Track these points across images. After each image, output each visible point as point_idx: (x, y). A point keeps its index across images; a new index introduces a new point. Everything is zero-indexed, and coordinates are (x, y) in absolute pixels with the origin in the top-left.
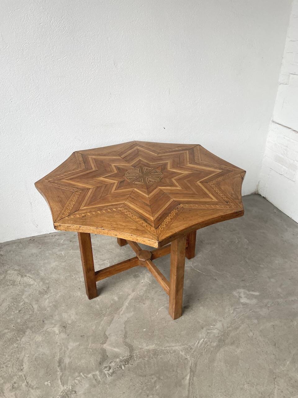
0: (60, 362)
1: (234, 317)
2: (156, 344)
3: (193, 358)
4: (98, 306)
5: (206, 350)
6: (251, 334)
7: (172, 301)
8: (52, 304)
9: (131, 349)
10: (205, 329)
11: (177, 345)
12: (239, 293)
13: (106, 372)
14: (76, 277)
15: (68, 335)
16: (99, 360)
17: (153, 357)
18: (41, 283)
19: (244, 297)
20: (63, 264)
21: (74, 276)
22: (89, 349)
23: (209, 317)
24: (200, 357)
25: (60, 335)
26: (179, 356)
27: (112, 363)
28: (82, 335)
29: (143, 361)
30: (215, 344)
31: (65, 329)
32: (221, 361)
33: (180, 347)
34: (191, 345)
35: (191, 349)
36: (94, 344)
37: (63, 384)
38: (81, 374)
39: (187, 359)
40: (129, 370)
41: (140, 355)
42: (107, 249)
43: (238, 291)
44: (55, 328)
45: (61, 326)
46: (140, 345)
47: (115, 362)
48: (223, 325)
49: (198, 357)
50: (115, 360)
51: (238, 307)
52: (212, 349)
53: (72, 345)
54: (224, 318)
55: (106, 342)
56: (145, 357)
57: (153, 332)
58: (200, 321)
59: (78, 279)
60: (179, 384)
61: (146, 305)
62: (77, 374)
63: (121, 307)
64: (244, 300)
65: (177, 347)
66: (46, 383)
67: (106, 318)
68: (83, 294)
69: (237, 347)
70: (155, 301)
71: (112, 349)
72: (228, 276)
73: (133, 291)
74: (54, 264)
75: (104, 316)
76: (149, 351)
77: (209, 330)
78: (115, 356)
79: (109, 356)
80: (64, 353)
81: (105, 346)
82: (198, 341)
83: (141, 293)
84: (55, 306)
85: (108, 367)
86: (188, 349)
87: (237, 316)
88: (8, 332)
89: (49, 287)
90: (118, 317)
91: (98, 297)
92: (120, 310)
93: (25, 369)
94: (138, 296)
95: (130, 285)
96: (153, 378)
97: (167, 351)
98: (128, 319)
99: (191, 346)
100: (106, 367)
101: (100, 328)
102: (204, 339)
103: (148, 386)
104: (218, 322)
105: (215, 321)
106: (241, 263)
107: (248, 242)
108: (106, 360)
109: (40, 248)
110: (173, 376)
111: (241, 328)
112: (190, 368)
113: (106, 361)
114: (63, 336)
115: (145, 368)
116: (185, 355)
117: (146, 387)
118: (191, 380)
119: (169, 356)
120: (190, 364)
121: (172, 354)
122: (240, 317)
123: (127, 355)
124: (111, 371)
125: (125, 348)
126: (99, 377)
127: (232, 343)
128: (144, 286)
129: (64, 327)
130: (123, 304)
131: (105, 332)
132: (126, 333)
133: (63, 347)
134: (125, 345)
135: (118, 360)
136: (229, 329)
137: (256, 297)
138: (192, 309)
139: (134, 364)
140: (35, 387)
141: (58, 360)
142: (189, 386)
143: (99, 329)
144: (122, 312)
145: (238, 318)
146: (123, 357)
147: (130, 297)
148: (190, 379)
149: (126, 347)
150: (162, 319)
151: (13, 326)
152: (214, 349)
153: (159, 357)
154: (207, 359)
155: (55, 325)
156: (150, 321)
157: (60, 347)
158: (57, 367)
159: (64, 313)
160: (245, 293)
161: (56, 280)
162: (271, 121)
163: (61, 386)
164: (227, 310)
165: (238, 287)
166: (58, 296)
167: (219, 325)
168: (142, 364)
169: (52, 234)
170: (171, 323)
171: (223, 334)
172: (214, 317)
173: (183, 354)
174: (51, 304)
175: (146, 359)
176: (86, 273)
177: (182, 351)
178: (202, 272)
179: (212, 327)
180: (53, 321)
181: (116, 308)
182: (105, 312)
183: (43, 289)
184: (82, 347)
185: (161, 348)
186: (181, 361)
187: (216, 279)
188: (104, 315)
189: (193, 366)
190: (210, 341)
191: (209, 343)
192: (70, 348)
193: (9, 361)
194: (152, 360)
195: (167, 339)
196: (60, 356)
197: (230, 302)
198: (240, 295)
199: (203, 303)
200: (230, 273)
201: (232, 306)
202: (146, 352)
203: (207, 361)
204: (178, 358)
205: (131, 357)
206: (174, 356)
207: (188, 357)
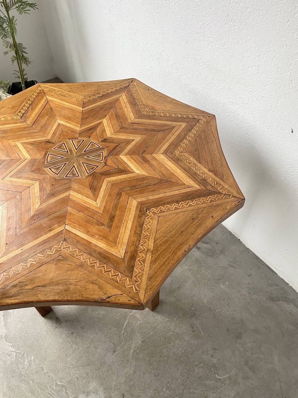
1: (50, 388)
43: (98, 389)
51: (68, 392)
72: (127, 370)
87: (53, 391)
102: (15, 352)
122: (51, 395)
136: (31, 382)
138: (56, 328)
145: (49, 394)
165: (107, 389)
171: (22, 374)
178: (125, 329)
187: (114, 351)
197: (75, 379)
198: (91, 393)
199: (68, 341)
200: (134, 372)
201: (69, 382)
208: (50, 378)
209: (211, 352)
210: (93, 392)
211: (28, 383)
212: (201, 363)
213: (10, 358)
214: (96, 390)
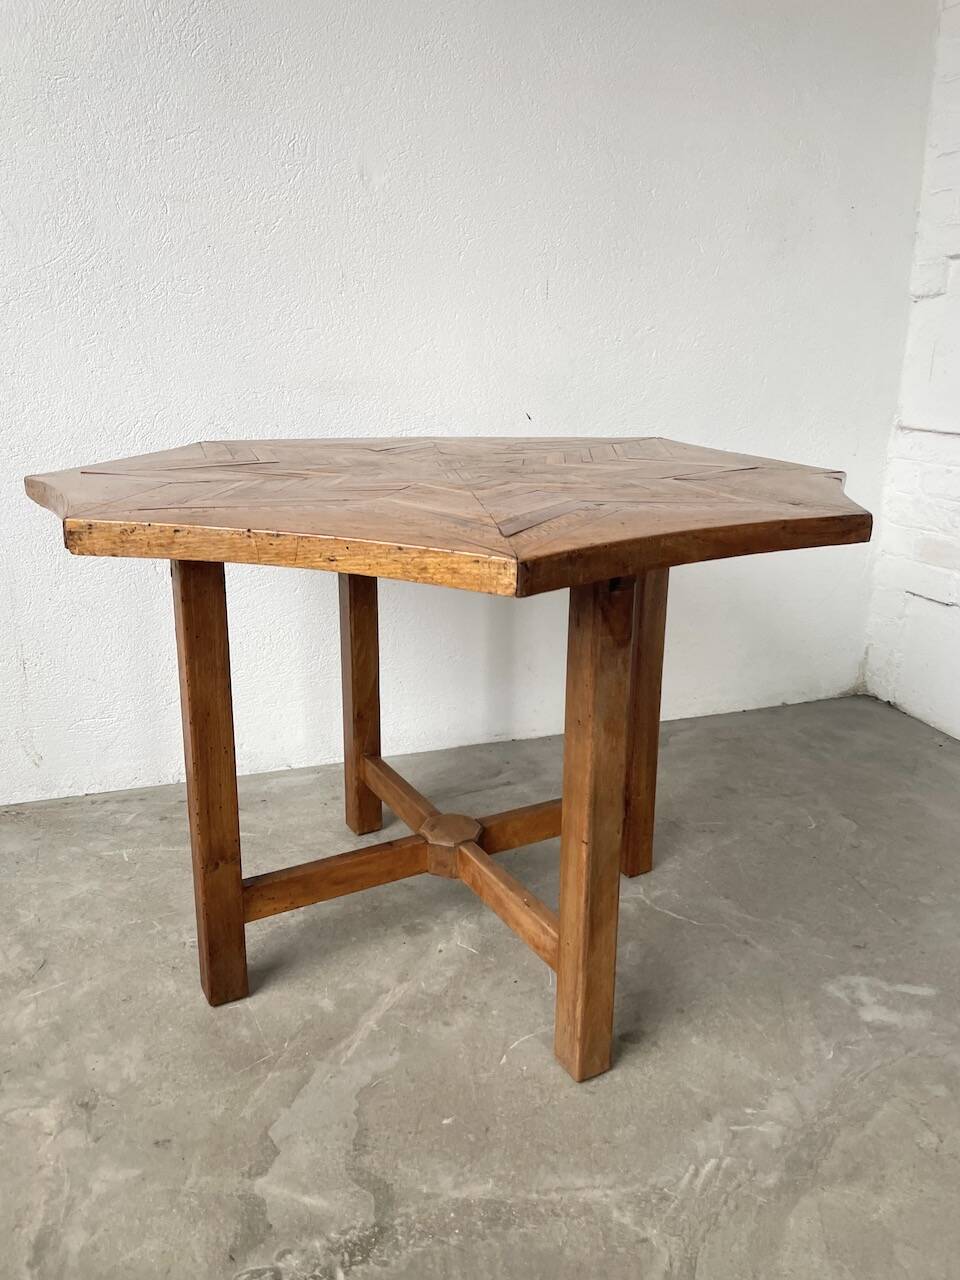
0: (42, 1246)
1: (844, 1076)
2: (500, 1178)
3: (674, 1239)
4: (245, 1032)
6: (929, 1139)
7: (569, 988)
8: (46, 1021)
9: (384, 1196)
10: (718, 1119)
11: (597, 1182)
12: (851, 989)
14: (168, 930)
15: (97, 1139)
16: (227, 1240)
17: (487, 1231)
18: (18, 948)
19: (874, 1003)
20: (121, 888)
21: (160, 928)
23: (732, 1076)
24: (707, 1231)
25: (59, 1137)
26: (610, 1229)
27: (289, 1257)
28: (161, 1138)
29: (437, 1248)
30: (771, 1180)
31: (90, 1117)
32: (807, 1250)
33: (609, 1192)
34: (659, 1185)
35: (664, 1198)
36: (209, 1178)
39: (645, 1240)
41: (424, 1223)
42: (303, 842)
43: (843, 983)
44: (44, 1111)
45: (71, 1102)
46: (426, 1182)
47: (303, 1251)
48: (798, 1105)
49: (700, 1233)
50: (303, 1245)
51: (853, 1040)
52: (761, 1199)
53: (108, 1176)
54: (798, 1079)
55: (267, 1170)
56: (448, 1234)
57: (487, 1130)
58: (695, 1090)
59: (174, 937)
61: (454, 1028)
63: (348, 1035)
64: (873, 1014)
67: (278, 1074)
68: (190, 987)
69: (877, 1189)
70: (494, 1012)
71: (296, 1197)
72: (795, 932)
73: (402, 978)
74: (85, 887)
75: (270, 1069)
76: (469, 1206)
77: (737, 1123)
78: (304, 1229)
79: (276, 1225)
80: (69, 1208)
81: (261, 1185)
82: (692, 1167)
83: (436, 988)
84: (57, 1028)
85: (268, 1274)
86: (647, 1200)
87: (854, 1072)
89: (45, 962)
90: (328, 1072)
91: (248, 999)
92: (343, 1045)
94: (420, 995)
95: (387, 960)
97: (549, 1206)
98: (375, 1076)
99: (662, 1189)
100: (258, 1274)
101: (247, 1112)
102: (721, 1159)
104: (776, 1093)
105: (762, 1089)
106: (840, 890)
107: (855, 827)
108: (261, 1241)
109: (39, 839)
111: (880, 1115)
113: (262, 1246)
114: (75, 1139)
116: (639, 1223)
119: (560, 1229)
120: (662, 1263)
121: (575, 1222)
123: (363, 1224)
125: (353, 1194)
127: (851, 1177)
128: (447, 962)
129: (85, 1106)
130: (354, 1024)
131: (267, 1129)
132: (363, 1131)
133: (66, 1188)
134: (357, 1181)
135: (318, 1244)
136: (828, 1120)
137: (923, 1003)
138: (655, 1044)
139: (393, 1262)
141: (32, 1238)
143: (243, 1118)
144: (349, 1053)
145: (862, 1079)
146: (344, 1233)
147: (387, 1001)
149: (357, 1188)
150: (527, 1078)
152: (772, 1198)
153: (512, 1230)
154: (740, 1244)
155: (47, 1098)
156: (473, 1086)
157: (54, 1186)
158: (24, 1268)
159: (96, 1053)
160: (873, 990)
161: (80, 939)
162: (893, 429)
164: (808, 1049)
165: (843, 968)
166: (80, 992)
167: (780, 1105)
168: (433, 1262)
169: (94, 798)
170: (566, 1097)
171: (804, 1140)
172: (755, 1073)
174: (41, 1023)
175: (452, 1242)
176: (205, 867)
177: (620, 1208)
178: (684, 916)
179: (749, 1111)
180: (40, 1084)
181: (325, 1038)
182: (272, 1053)
183: (19, 968)
184: (155, 1187)
185: (521, 1193)
186: (622, 1250)
187: (746, 942)
188: (270, 1065)
189: (676, 1272)
190: (751, 1169)
191: (743, 1176)
192: (97, 1188)
194: (480, 1244)
195: (552, 1158)
196: (45, 1220)
197: (817, 1021)
198: (856, 996)
199: (704, 1024)
200: (800, 921)
201: (827, 1035)
202: (454, 1211)
203: (743, 1248)
204: (606, 1237)
205: (382, 1230)
206: (584, 1229)
207: (652, 1233)
208: (813, 1073)
209: (760, 823)
210: (853, 992)
211: (831, 1127)
212: (783, 838)
213: (744, 1174)
214: (846, 988)
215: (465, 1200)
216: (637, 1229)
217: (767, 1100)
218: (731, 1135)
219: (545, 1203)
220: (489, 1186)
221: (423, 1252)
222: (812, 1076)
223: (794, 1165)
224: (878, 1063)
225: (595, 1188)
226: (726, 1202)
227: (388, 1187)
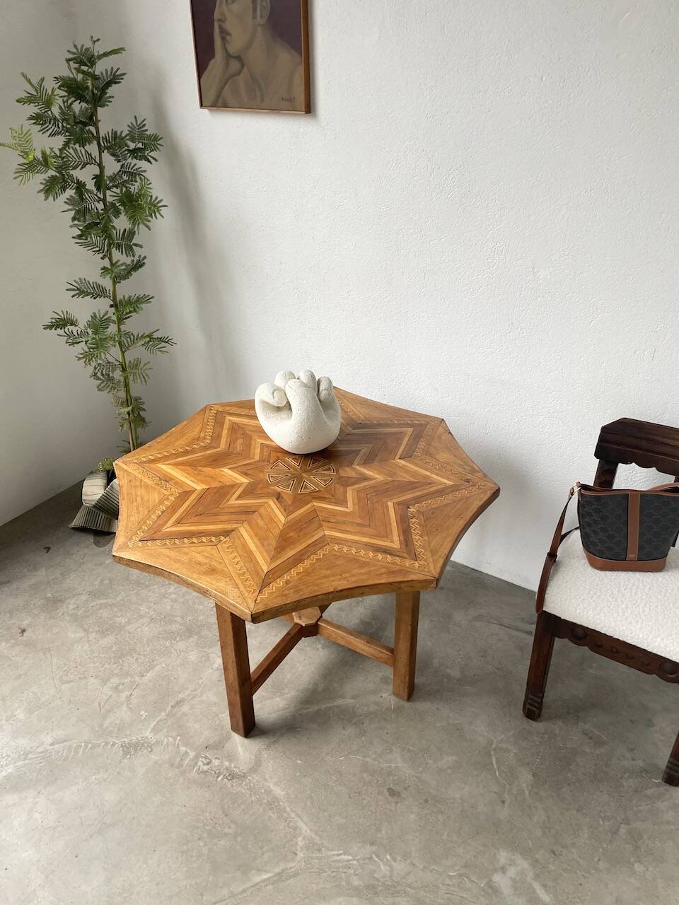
0: (179, 703)
1: (444, 885)
2: (288, 794)
3: (303, 863)
5: (334, 874)
9: (256, 767)
10: (374, 848)
11: (309, 824)
12: (512, 863)
13: (200, 763)
15: (219, 681)
16: (211, 742)
17: (264, 805)
19: (511, 878)
22: (218, 719)
23: (403, 841)
24: (315, 872)
26: (292, 841)
27: (217, 760)
29: (247, 795)
30: (356, 882)
33: (308, 831)
34: (324, 845)
35: (319, 850)
37: (153, 730)
38: (179, 738)
39: (296, 854)
40: (221, 788)
41: (254, 785)
43: (513, 857)
46: (270, 774)
47: (222, 762)
48: (408, 874)
49: (313, 870)
50: (224, 760)
51: (473, 879)
52: (344, 883)
54: (425, 867)
56: (255, 795)
57: (305, 776)
58: (383, 832)
60: (245, 869)
61: (344, 732)
62: (175, 734)
63: (313, 704)
64: (502, 880)
65: (305, 829)
66: (142, 712)
67: (279, 700)
70: (364, 738)
71: (239, 745)
72: (535, 819)
73: (355, 696)
76: (270, 793)
77: (378, 857)
78: (229, 756)
79: (225, 749)
80: (193, 697)
82: (342, 852)
83: (360, 711)
85: (209, 761)
86: (313, 846)
87: (451, 888)
88: (179, 622)
90: (292, 712)
92: (307, 706)
93: (146, 678)
94: (351, 709)
95: (361, 684)
96: (230, 827)
97: (288, 816)
98: (300, 727)
99: (323, 847)
100: (206, 758)
102: (354, 860)
103: (214, 830)
104: (408, 862)
105: (406, 856)
106: (601, 823)
108: (217, 750)
110: (253, 853)
112: (283, 870)
115: (239, 806)
116: (302, 848)
117: (211, 828)
118: (264, 884)
119: (281, 825)
120: (290, 865)
121: (287, 828)
122: (453, 894)
123: (242, 770)
124: (205, 768)
125: (250, 758)
126: (187, 762)
128: (376, 703)
130: (319, 702)
132: (276, 742)
133: (199, 690)
134: (256, 755)
135: (226, 764)
136: (409, 889)
137: (534, 900)
138: (396, 803)
139: (234, 788)
140: (131, 706)
141: (179, 699)
142: (252, 887)
144: (305, 711)
145: (448, 893)
146: (235, 767)
147: (340, 702)
148: (264, 881)
150: (339, 772)
151: (190, 618)
152: (347, 887)
153: (270, 812)
154: (317, 887)
156: (320, 758)
157: (197, 687)
158: (170, 706)
160: (521, 873)
163: (150, 730)
164: (448, 863)
165: (526, 853)
168: (242, 798)
171: (388, 885)
172: (414, 849)
173: (300, 842)
175: (253, 799)
177: (304, 838)
178: (498, 768)
179: (388, 857)
184: (214, 709)
185: (286, 804)
186: (286, 849)
187: (503, 802)
189: (290, 871)
190: (357, 872)
191: (351, 871)
192: (204, 697)
193: (145, 655)
194: (258, 806)
195: (309, 804)
196: (186, 696)
197: (472, 858)
198: (508, 867)
199: (427, 814)
200: (548, 817)
201: (466, 866)
202: (265, 791)
203: (315, 888)
204: (288, 841)
205: (244, 776)
206: (286, 833)
207: (301, 855)
208: (434, 872)
209: (628, 755)
210: (510, 865)
211: (405, 892)
212: (625, 773)
213: (352, 871)
214: (511, 860)
215: (272, 790)
216: (299, 849)
217: (400, 861)
218: (368, 856)
219: (289, 814)
220: (283, 793)
221: (243, 794)
222: (432, 872)
223: (371, 887)
224: (465, 896)
225: (306, 825)
226: (333, 872)
227: (260, 766)
